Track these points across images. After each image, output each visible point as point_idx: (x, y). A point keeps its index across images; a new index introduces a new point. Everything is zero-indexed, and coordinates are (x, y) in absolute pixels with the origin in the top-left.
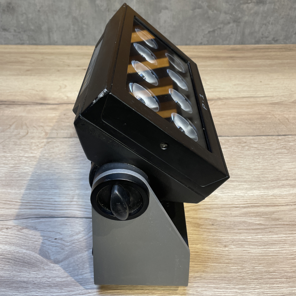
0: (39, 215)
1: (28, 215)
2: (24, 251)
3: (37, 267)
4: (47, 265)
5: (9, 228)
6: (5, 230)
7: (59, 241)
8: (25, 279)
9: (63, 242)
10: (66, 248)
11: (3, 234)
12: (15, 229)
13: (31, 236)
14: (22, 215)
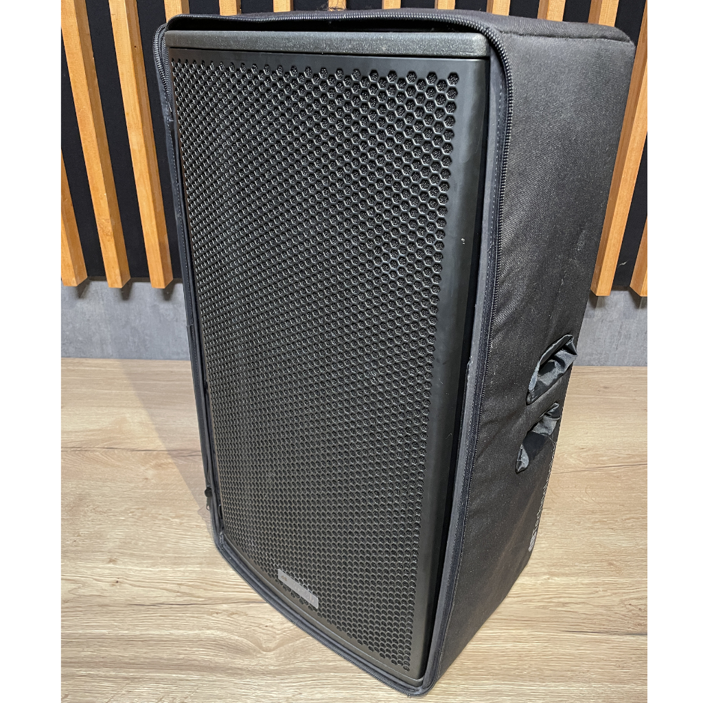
0: (248, 599)
1: (237, 600)
2: (237, 638)
3: (250, 654)
4: (260, 653)
5: (220, 613)
6: (215, 615)
7: (270, 629)
8: (240, 666)
9: (274, 630)
10: (277, 636)
11: (213, 618)
12: (225, 614)
13: (242, 622)
14: (231, 598)
